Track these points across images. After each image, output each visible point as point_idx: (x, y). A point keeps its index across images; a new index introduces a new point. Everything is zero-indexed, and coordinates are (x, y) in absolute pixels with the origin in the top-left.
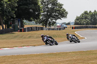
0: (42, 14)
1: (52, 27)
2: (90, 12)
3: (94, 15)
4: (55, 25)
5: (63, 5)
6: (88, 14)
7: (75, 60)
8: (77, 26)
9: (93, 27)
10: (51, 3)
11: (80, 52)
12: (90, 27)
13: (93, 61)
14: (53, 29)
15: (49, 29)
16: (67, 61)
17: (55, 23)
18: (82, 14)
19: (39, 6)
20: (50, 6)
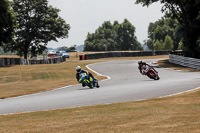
0: (16, 30)
1: (39, 58)
2: (116, 23)
3: (124, 29)
4: (44, 52)
5: (58, 11)
6: (111, 27)
7: (88, 124)
8: (90, 53)
9: (123, 55)
10: (33, 7)
11: (98, 106)
12: (117, 55)
13: (125, 125)
14: (41, 62)
15: (32, 62)
16: (71, 127)
17: (44, 48)
18: (100, 29)
19: (9, 15)
20: (32, 14)
